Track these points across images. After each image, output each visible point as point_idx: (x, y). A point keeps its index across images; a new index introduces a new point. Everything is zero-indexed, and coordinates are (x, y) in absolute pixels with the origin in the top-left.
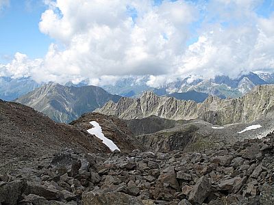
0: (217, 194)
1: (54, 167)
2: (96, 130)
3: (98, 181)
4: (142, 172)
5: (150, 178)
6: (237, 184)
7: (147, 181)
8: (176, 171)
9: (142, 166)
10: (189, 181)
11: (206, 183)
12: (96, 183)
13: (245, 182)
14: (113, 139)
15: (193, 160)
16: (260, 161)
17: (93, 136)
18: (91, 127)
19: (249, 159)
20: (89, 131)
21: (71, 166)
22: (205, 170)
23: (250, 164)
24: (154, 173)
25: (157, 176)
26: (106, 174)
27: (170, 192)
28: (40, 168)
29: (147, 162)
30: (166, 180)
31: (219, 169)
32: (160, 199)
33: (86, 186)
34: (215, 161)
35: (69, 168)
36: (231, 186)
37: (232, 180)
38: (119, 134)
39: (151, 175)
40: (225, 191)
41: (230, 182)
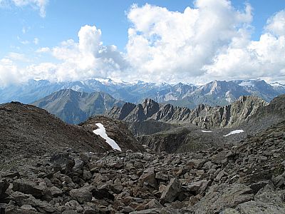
0: (186, 194)
1: (51, 165)
2: (100, 131)
3: (89, 178)
4: (128, 171)
5: (134, 177)
6: (203, 186)
7: (132, 179)
8: (155, 172)
9: (130, 165)
10: (165, 181)
11: (177, 184)
12: (87, 180)
13: (209, 184)
14: (115, 139)
15: (173, 162)
16: (225, 166)
17: (98, 137)
18: (97, 128)
19: (217, 164)
20: (94, 131)
21: (65, 165)
22: (180, 171)
23: (217, 168)
24: (138, 172)
25: (140, 175)
26: (97, 172)
27: (148, 190)
28: (39, 165)
29: (133, 163)
30: (146, 180)
31: (192, 171)
32: (138, 197)
33: (78, 182)
34: (190, 164)
35: (64, 166)
36: (199, 187)
37: (200, 182)
38: (120, 134)
39: (135, 173)
40: (193, 192)
41: (197, 184)
